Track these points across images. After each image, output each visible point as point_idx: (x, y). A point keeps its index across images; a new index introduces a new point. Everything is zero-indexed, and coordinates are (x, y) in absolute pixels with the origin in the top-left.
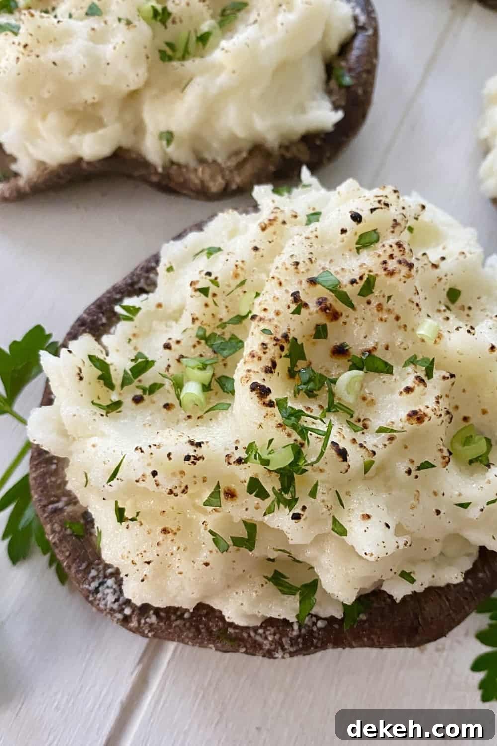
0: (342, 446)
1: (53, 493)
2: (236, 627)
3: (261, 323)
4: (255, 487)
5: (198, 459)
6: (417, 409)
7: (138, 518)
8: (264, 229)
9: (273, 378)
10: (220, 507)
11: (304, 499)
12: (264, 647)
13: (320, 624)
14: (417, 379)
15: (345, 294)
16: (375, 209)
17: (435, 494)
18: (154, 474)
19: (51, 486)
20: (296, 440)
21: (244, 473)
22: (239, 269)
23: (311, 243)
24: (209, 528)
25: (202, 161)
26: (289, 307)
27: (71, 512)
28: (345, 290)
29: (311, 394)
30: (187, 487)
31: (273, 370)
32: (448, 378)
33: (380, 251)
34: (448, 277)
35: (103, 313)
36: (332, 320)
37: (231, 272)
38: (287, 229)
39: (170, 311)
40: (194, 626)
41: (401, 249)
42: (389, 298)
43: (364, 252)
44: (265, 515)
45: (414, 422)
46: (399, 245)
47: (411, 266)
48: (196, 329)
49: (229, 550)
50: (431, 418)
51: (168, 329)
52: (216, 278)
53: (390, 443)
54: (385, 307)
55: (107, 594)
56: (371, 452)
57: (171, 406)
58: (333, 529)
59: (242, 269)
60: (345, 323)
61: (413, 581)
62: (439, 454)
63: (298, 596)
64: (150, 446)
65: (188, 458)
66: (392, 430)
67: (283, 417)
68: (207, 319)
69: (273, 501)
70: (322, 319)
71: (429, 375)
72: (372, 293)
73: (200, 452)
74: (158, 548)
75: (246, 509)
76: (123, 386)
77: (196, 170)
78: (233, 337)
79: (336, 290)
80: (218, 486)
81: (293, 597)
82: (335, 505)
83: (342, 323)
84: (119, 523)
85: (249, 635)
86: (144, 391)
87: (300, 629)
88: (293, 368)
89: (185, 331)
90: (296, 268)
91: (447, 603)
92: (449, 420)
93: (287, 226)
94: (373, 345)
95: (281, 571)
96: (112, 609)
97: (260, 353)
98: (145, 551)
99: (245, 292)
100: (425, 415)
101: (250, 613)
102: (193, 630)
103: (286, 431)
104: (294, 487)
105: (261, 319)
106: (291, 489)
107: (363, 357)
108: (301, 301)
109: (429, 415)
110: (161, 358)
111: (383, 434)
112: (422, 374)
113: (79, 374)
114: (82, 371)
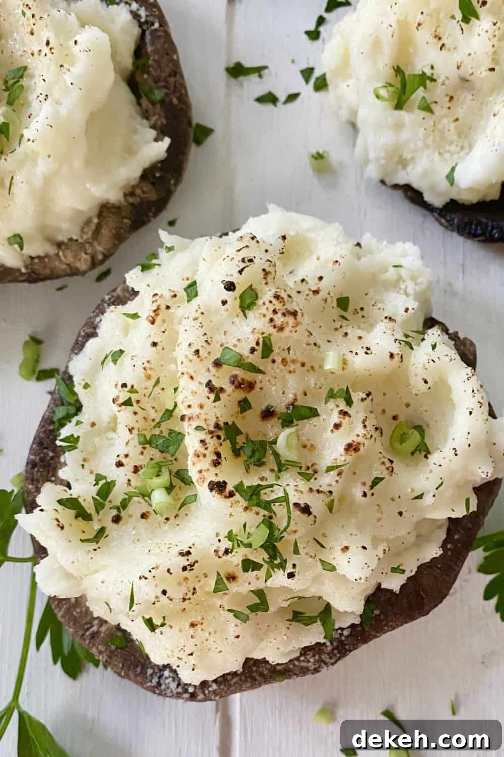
0: (302, 502)
1: (84, 622)
2: (282, 664)
3: (191, 422)
4: (249, 565)
5: (193, 565)
6: (350, 441)
7: (166, 622)
8: (153, 323)
9: (223, 468)
10: (228, 590)
11: (292, 559)
12: (310, 669)
13: (346, 633)
14: (340, 414)
15: (250, 364)
16: (242, 270)
17: (393, 499)
18: (164, 592)
19: (80, 617)
20: (264, 516)
21: (236, 558)
22: (148, 370)
23: (201, 323)
24: (226, 608)
25: (59, 245)
26: (208, 398)
27: (106, 631)
28: (249, 361)
29: (260, 464)
30: (194, 589)
31: (220, 461)
32: (366, 399)
33: (263, 310)
34: (332, 294)
35: (46, 448)
36: (249, 392)
37: (143, 375)
38: (173, 313)
39: (105, 424)
40: (249, 677)
41: (280, 300)
42: (289, 349)
43: (250, 314)
44: (266, 581)
45: (353, 453)
46: (277, 297)
47: (294, 314)
48: (137, 438)
49: (250, 619)
50: (364, 444)
51: (111, 442)
52: (132, 387)
53: (341, 478)
54: (289, 359)
55: (169, 683)
56: (328, 493)
57: (147, 515)
58: (324, 569)
59: (151, 369)
60: (261, 388)
61: (403, 572)
62: (383, 467)
63: (319, 622)
64: (150, 571)
65: (184, 569)
66: (337, 466)
67: (246, 500)
68: (141, 424)
69: (268, 569)
70: (240, 395)
71: (349, 402)
72: (273, 351)
73: (192, 558)
74: (193, 640)
75: (250, 583)
76: (98, 512)
77: (57, 255)
78: (171, 432)
79: (241, 363)
80: (219, 574)
81: (316, 624)
82: (317, 550)
83: (259, 390)
84: (153, 633)
85: (294, 664)
86: (118, 509)
87: (332, 644)
88: (235, 447)
89: (127, 443)
90: (199, 357)
91: (438, 571)
92: (380, 435)
93: (171, 311)
94: (293, 397)
95: (297, 610)
96: (178, 693)
97: (202, 450)
98: (184, 646)
99: (163, 389)
100: (359, 444)
101: (287, 651)
102: (249, 680)
103: (254, 511)
104: (279, 552)
105: (190, 419)
106: (278, 555)
107: (289, 412)
108: (216, 388)
109: (362, 442)
110: (120, 477)
111: (332, 473)
112: (343, 406)
113: (58, 525)
114: (60, 520)
